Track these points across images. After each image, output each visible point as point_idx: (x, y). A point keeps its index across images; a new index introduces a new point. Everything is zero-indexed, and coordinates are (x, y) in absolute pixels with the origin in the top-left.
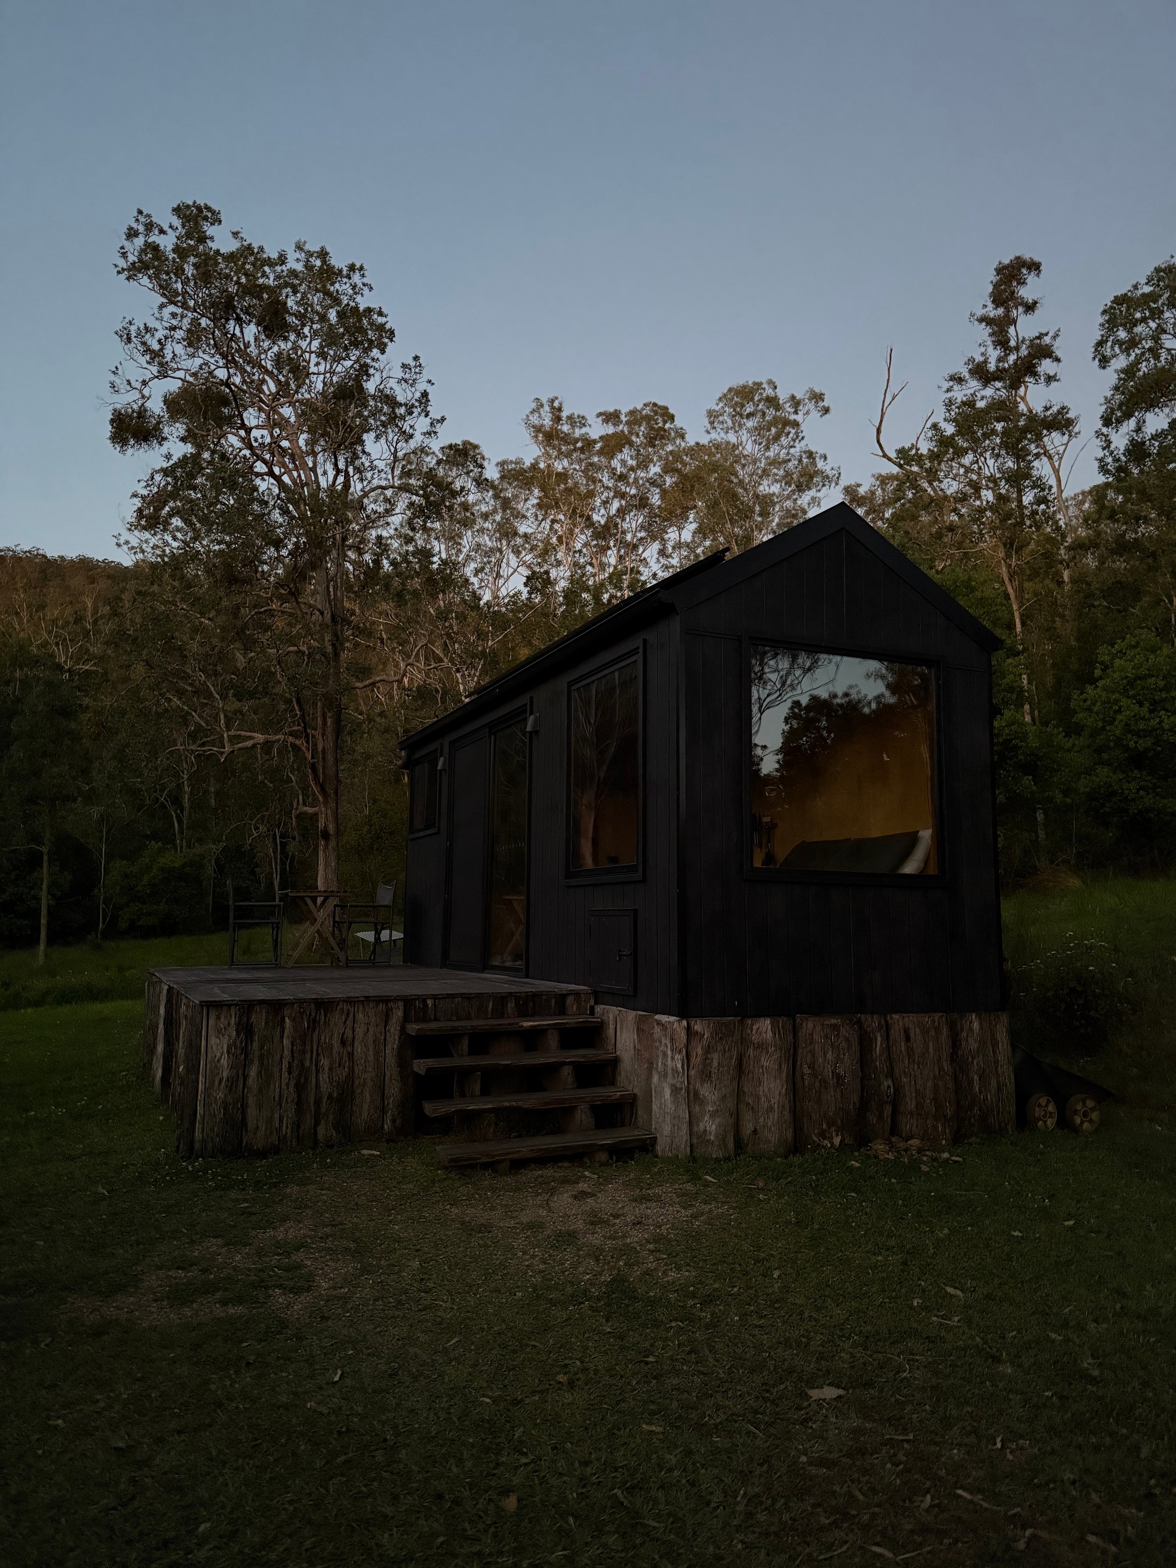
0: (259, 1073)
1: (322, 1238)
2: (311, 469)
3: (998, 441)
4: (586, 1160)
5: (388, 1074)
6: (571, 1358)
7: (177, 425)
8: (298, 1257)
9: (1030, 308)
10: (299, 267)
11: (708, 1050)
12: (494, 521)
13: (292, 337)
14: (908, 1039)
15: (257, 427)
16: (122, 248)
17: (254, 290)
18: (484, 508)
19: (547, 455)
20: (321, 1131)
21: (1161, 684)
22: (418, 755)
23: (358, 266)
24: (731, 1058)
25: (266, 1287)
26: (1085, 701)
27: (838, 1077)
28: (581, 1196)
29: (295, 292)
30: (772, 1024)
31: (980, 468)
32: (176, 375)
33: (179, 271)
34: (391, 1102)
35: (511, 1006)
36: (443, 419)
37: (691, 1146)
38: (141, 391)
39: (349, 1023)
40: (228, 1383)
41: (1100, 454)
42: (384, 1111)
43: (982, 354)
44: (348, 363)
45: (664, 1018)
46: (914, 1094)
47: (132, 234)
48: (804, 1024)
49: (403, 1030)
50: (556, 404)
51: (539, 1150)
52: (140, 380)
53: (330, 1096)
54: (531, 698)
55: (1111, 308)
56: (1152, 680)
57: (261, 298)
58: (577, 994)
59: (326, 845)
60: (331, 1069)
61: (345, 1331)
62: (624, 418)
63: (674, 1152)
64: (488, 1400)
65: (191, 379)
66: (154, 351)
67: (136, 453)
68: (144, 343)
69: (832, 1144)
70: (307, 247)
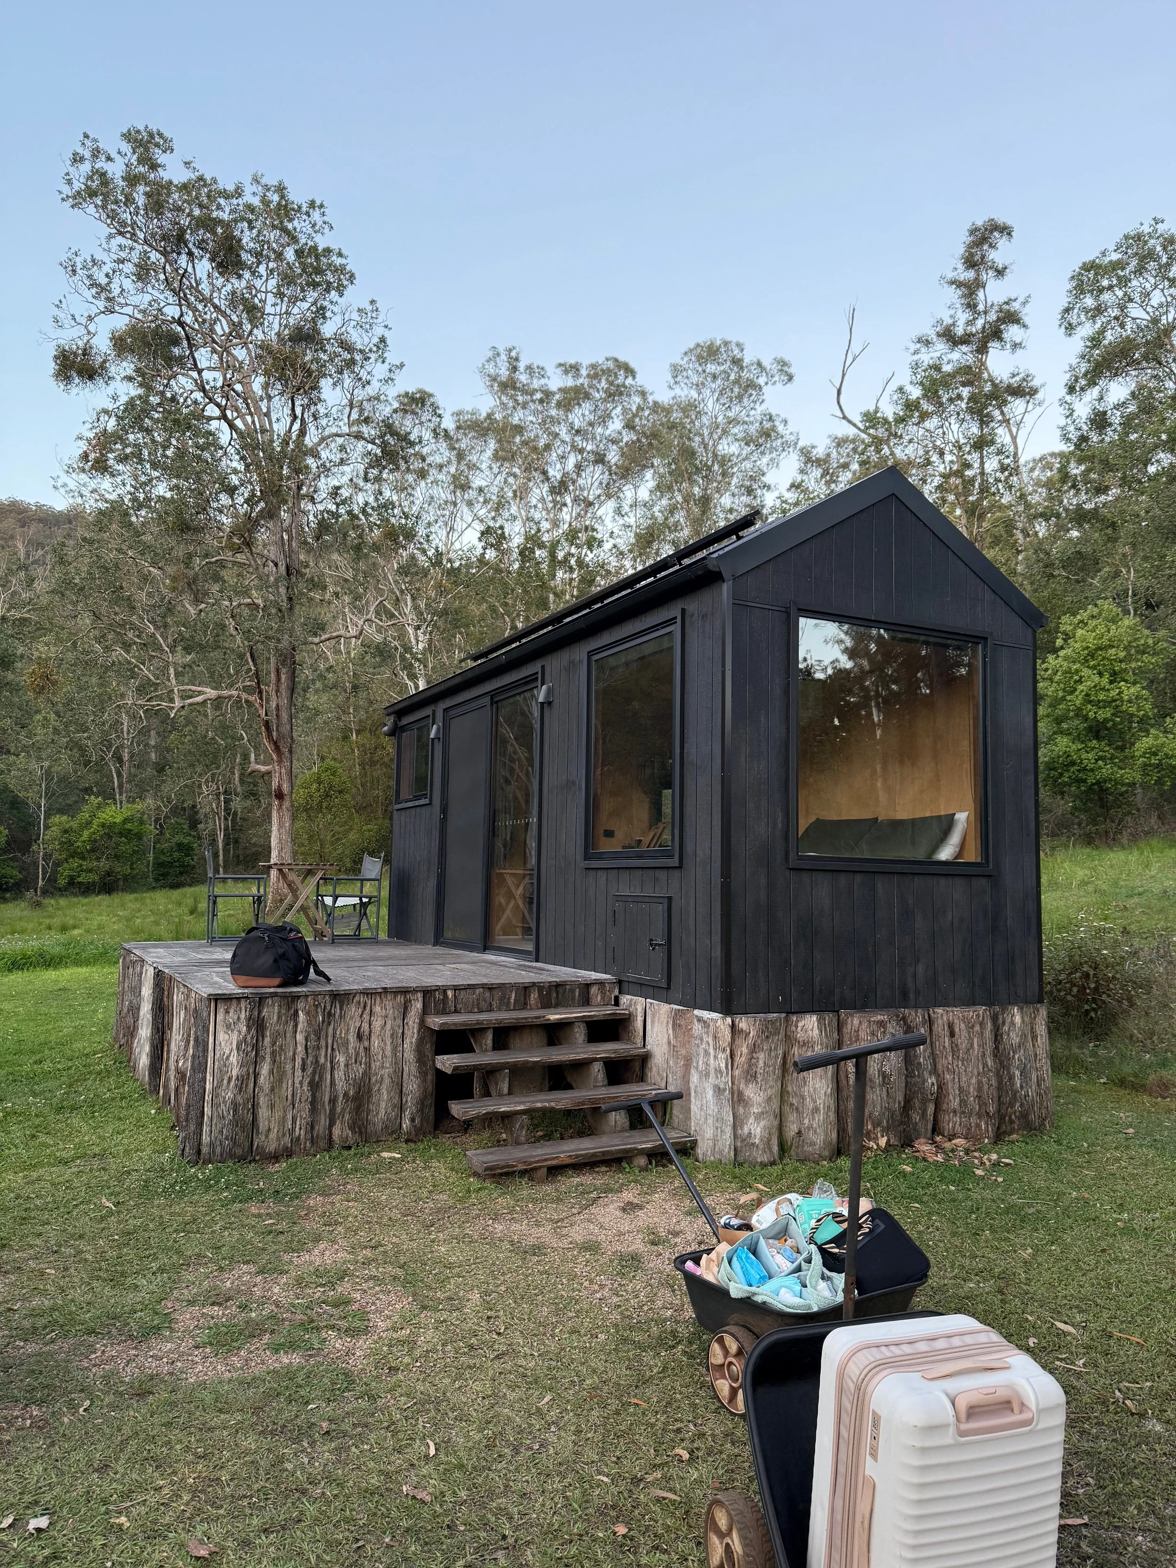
0: (271, 1072)
1: (364, 1263)
2: (266, 415)
3: (964, 406)
4: (624, 1164)
5: (406, 1069)
6: (681, 1421)
7: (124, 364)
8: (343, 1288)
9: (1000, 273)
10: (256, 201)
11: (754, 1049)
12: (449, 472)
13: (247, 275)
14: (952, 1034)
15: (209, 369)
16: (67, 174)
17: (207, 223)
18: (438, 459)
19: (504, 405)
20: (336, 1132)
21: (1122, 654)
22: (405, 721)
23: (318, 203)
24: (776, 1057)
25: (318, 1329)
26: (1046, 670)
27: (884, 1075)
28: (629, 1208)
29: (251, 228)
30: (819, 1021)
31: (944, 433)
32: (124, 311)
33: (129, 200)
34: (410, 1101)
35: (534, 996)
36: (402, 365)
37: (735, 1150)
38: (86, 327)
39: (366, 1016)
40: (306, 1460)
41: (1063, 422)
42: (402, 1109)
43: (951, 316)
44: (305, 305)
45: (706, 1015)
46: (957, 1092)
47: (77, 159)
48: (849, 1021)
49: (422, 1023)
50: (513, 354)
51: (577, 1156)
52: (86, 315)
53: (346, 1095)
54: (543, 667)
55: (1080, 274)
56: (1112, 651)
57: (214, 233)
58: (601, 983)
59: (280, 806)
60: (347, 1065)
61: (420, 1387)
62: (584, 372)
63: (718, 1156)
64: (605, 1479)
65: (140, 316)
66: (100, 285)
67: (81, 393)
68: (90, 277)
69: (878, 1145)
70: (264, 181)
